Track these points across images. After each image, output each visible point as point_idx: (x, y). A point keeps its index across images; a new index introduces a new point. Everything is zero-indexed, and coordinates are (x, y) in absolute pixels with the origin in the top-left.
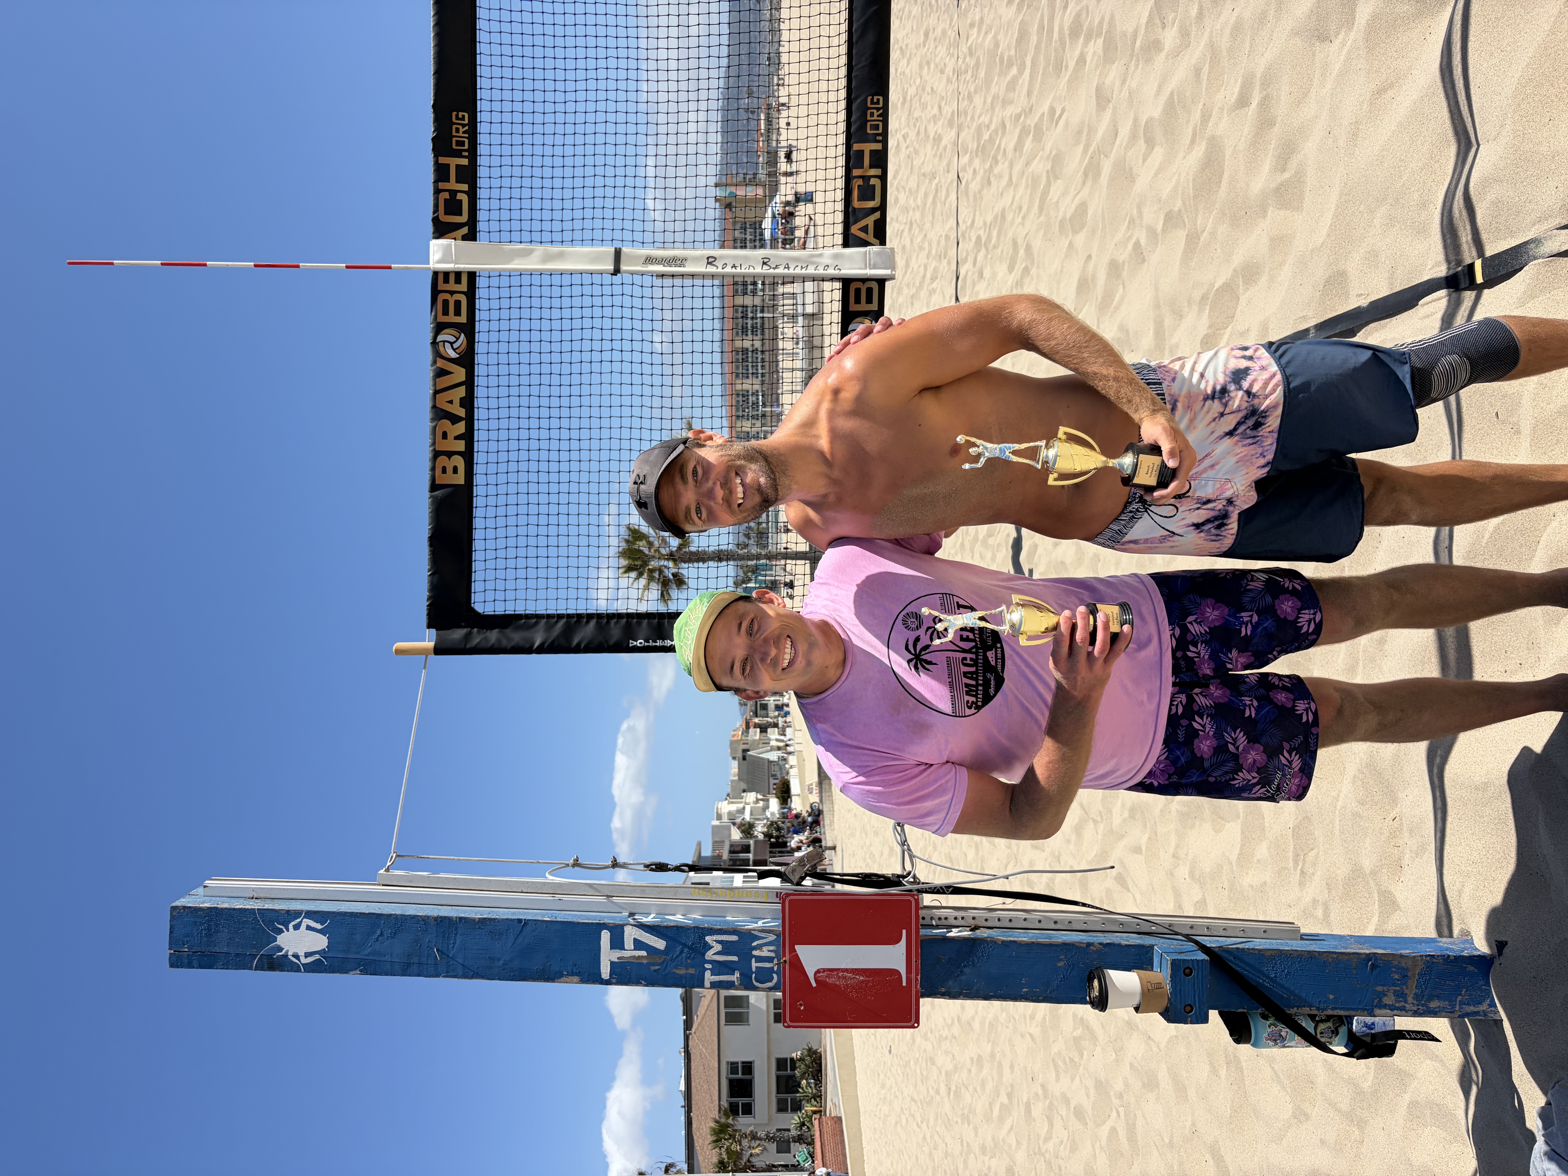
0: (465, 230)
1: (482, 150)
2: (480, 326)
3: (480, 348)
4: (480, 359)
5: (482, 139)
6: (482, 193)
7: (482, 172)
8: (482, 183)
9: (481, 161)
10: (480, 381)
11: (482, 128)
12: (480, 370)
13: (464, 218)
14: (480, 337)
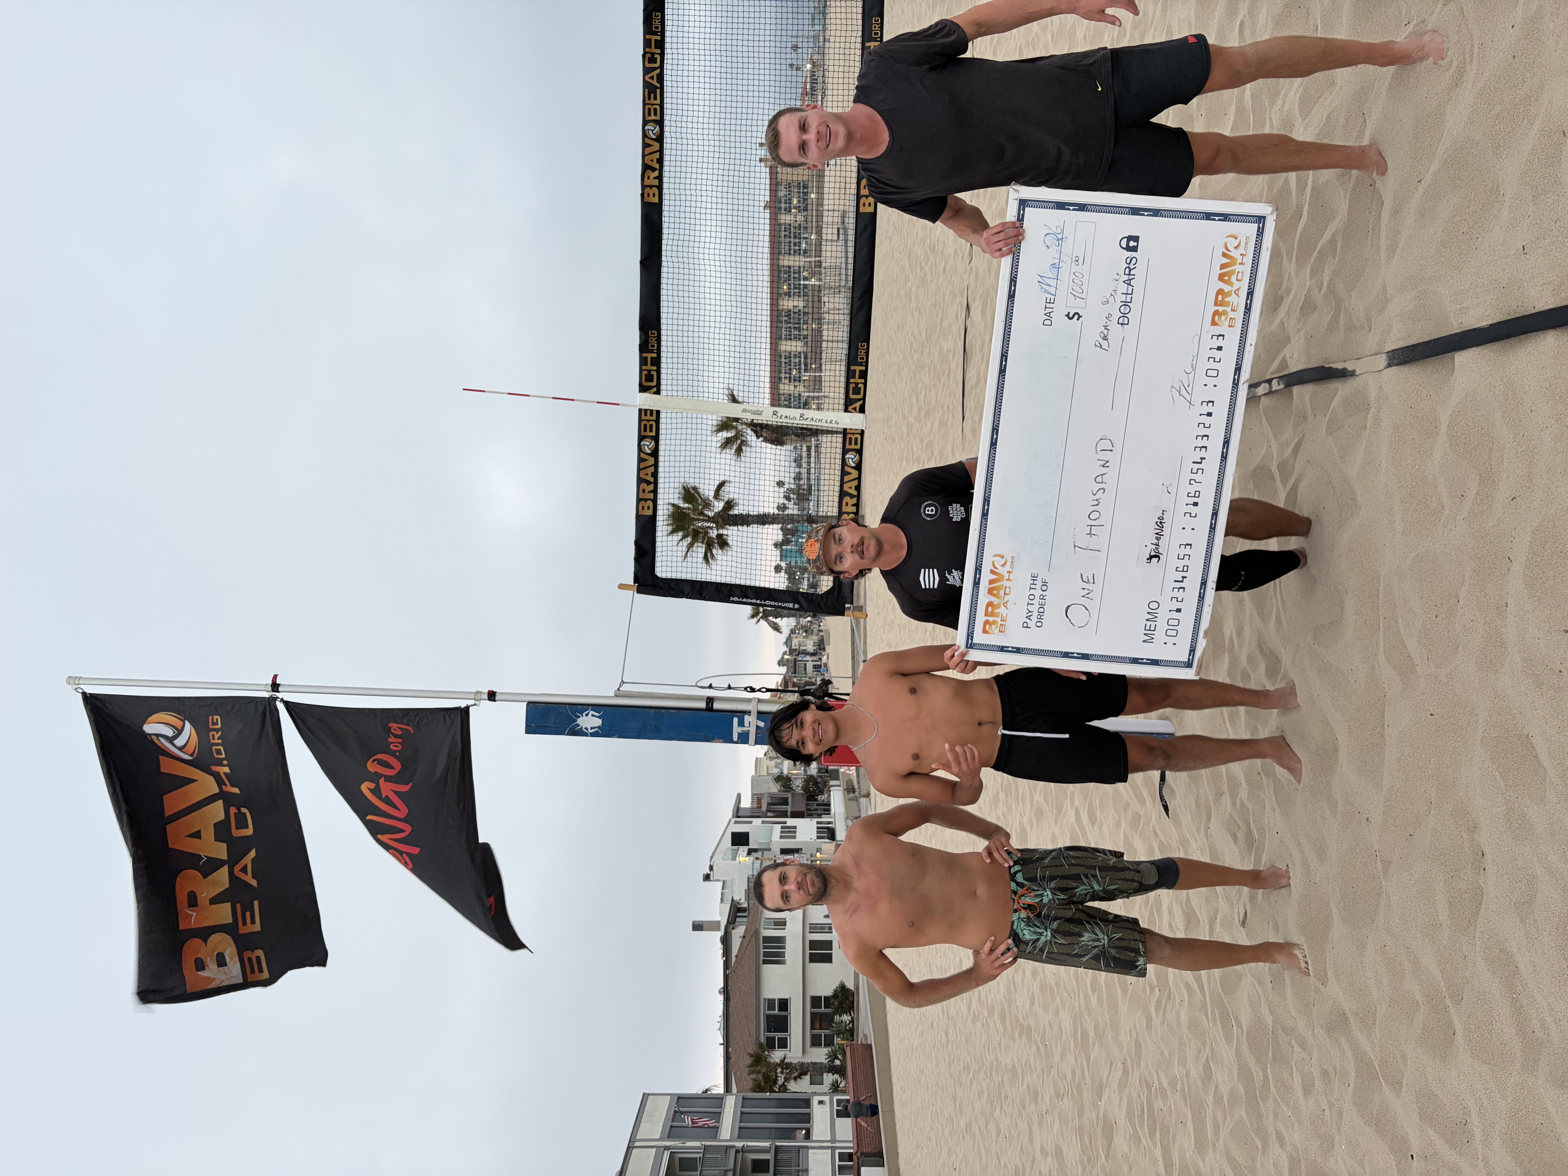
0: (655, 389)
1: (663, 349)
2: (662, 437)
3: (661, 448)
4: (661, 453)
5: (663, 343)
6: (663, 371)
7: (663, 360)
8: (663, 365)
9: (663, 354)
10: (661, 464)
11: (663, 338)
12: (661, 459)
13: (654, 383)
14: (661, 442)
